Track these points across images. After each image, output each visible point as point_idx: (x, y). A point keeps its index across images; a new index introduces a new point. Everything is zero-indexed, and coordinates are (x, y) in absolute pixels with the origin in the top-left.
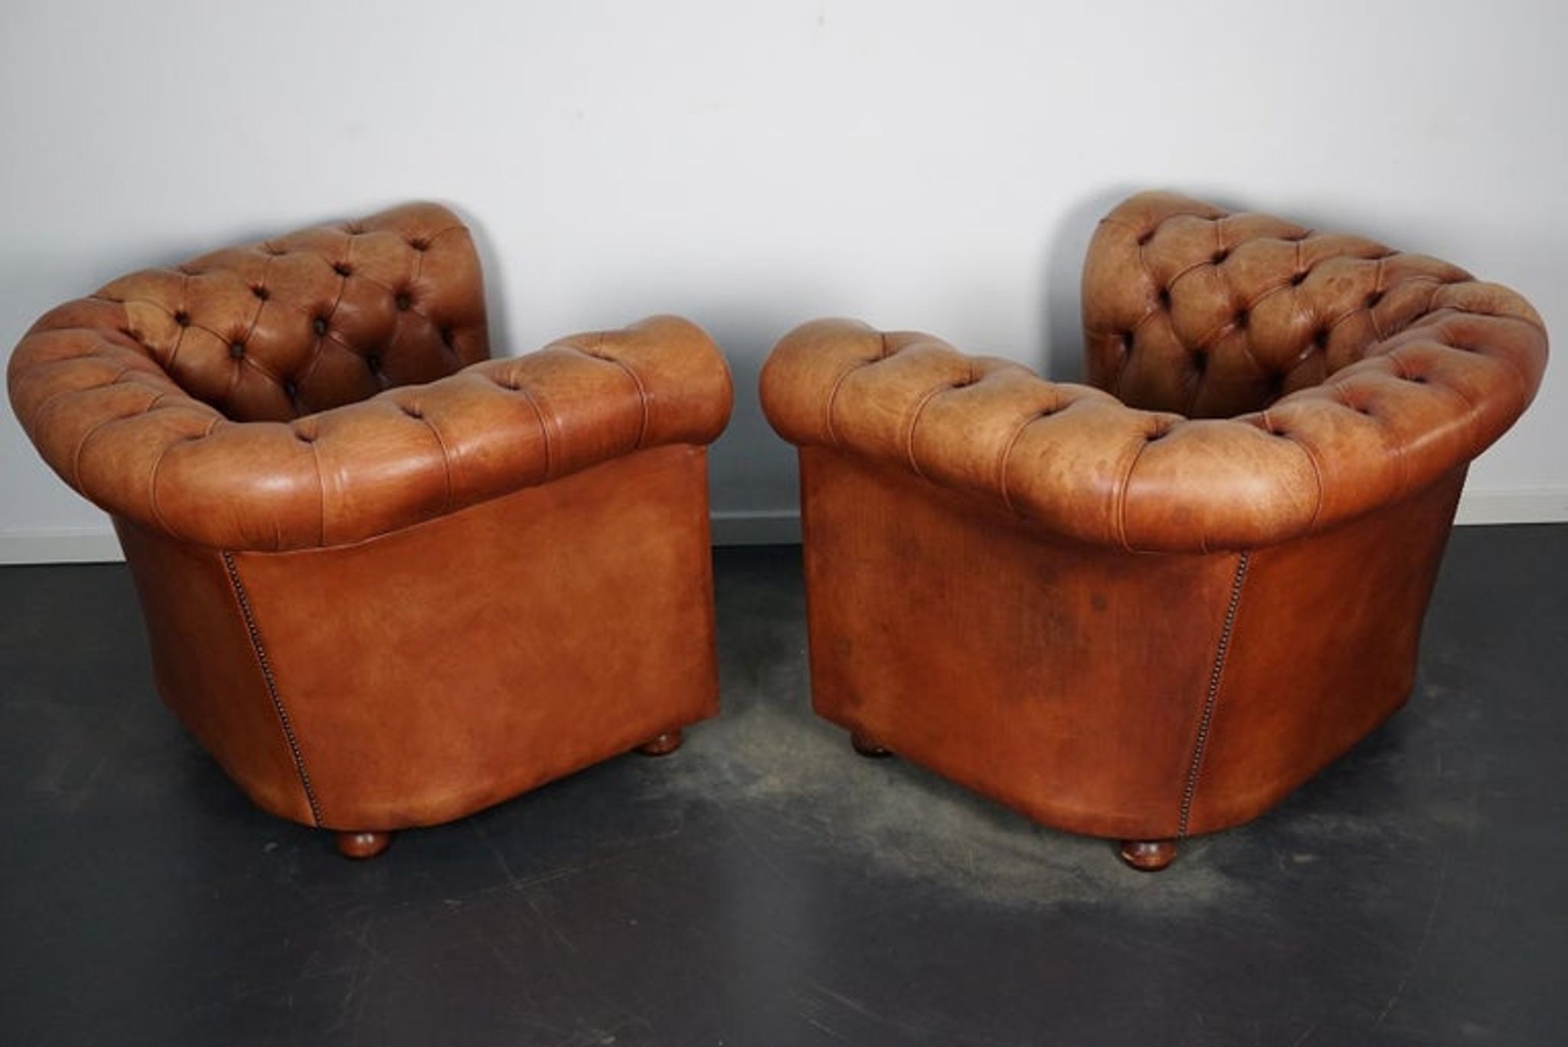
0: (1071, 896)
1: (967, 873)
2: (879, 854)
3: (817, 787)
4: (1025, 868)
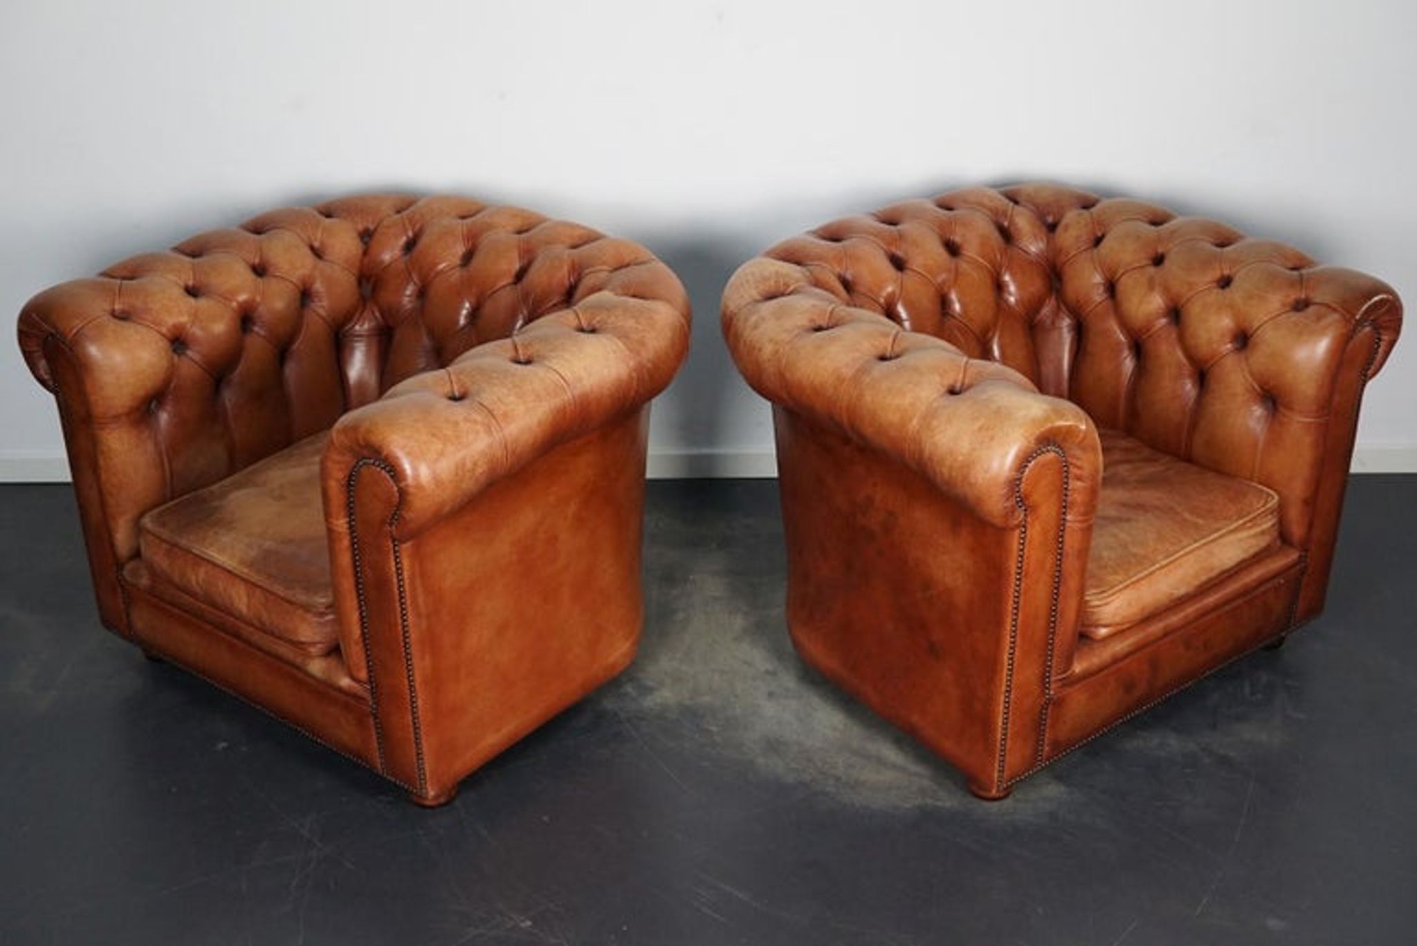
0: (929, 801)
1: (838, 779)
2: (761, 760)
3: (706, 699)
4: (888, 776)
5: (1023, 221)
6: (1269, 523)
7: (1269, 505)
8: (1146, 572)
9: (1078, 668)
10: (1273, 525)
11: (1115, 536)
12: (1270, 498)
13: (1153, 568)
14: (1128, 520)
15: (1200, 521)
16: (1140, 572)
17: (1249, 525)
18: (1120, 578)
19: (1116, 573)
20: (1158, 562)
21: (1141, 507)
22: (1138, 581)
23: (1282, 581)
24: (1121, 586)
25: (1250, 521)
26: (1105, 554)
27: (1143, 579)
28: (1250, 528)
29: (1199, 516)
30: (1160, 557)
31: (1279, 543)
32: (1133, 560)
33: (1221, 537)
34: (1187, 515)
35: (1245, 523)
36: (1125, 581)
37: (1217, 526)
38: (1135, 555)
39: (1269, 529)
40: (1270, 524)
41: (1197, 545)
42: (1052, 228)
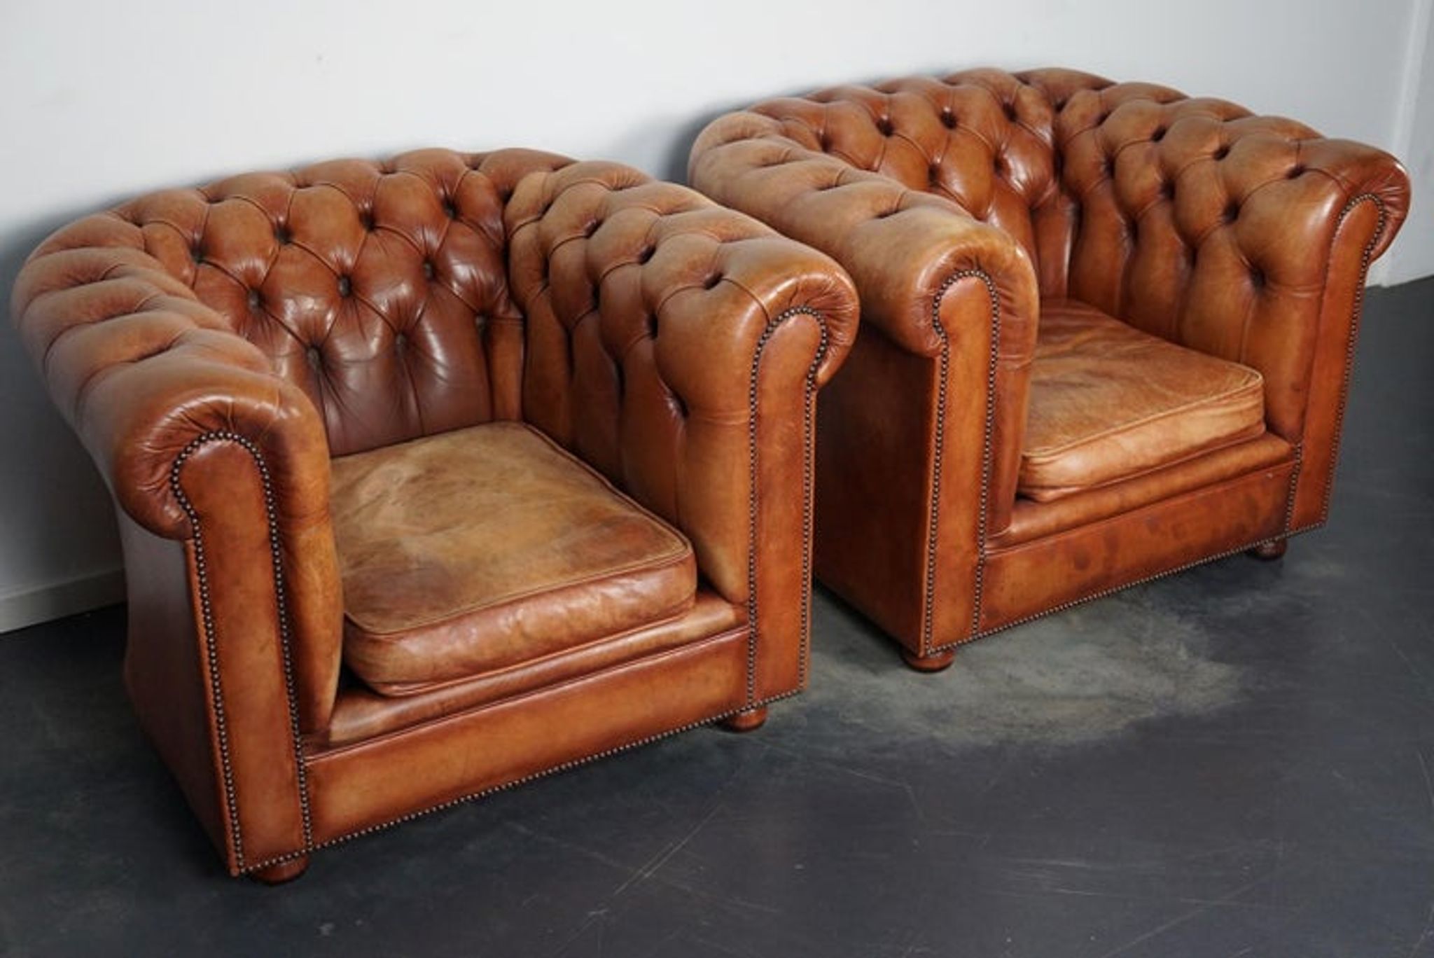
5: (1029, 99)
6: (1250, 402)
7: (1250, 385)
8: (1097, 435)
9: (1015, 528)
10: (1256, 406)
11: (1071, 398)
12: (1253, 378)
13: (1107, 432)
14: (1090, 386)
15: (1170, 393)
16: (1093, 434)
17: (1225, 402)
18: (1068, 438)
19: (1066, 433)
20: (1113, 426)
21: (1109, 376)
22: (1090, 442)
23: (1270, 475)
24: (1069, 446)
25: (1225, 398)
26: (1058, 414)
27: (1095, 440)
28: (1226, 405)
29: (1170, 387)
30: (1117, 423)
31: (1263, 428)
32: (1086, 422)
33: (1191, 410)
34: (1156, 386)
35: (1219, 400)
36: (1074, 441)
37: (1189, 398)
38: (1089, 418)
39: (1249, 409)
40: (1250, 404)
41: (1161, 414)
42: (1059, 108)
